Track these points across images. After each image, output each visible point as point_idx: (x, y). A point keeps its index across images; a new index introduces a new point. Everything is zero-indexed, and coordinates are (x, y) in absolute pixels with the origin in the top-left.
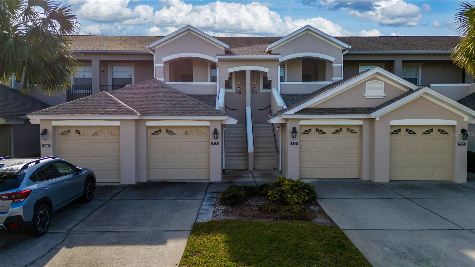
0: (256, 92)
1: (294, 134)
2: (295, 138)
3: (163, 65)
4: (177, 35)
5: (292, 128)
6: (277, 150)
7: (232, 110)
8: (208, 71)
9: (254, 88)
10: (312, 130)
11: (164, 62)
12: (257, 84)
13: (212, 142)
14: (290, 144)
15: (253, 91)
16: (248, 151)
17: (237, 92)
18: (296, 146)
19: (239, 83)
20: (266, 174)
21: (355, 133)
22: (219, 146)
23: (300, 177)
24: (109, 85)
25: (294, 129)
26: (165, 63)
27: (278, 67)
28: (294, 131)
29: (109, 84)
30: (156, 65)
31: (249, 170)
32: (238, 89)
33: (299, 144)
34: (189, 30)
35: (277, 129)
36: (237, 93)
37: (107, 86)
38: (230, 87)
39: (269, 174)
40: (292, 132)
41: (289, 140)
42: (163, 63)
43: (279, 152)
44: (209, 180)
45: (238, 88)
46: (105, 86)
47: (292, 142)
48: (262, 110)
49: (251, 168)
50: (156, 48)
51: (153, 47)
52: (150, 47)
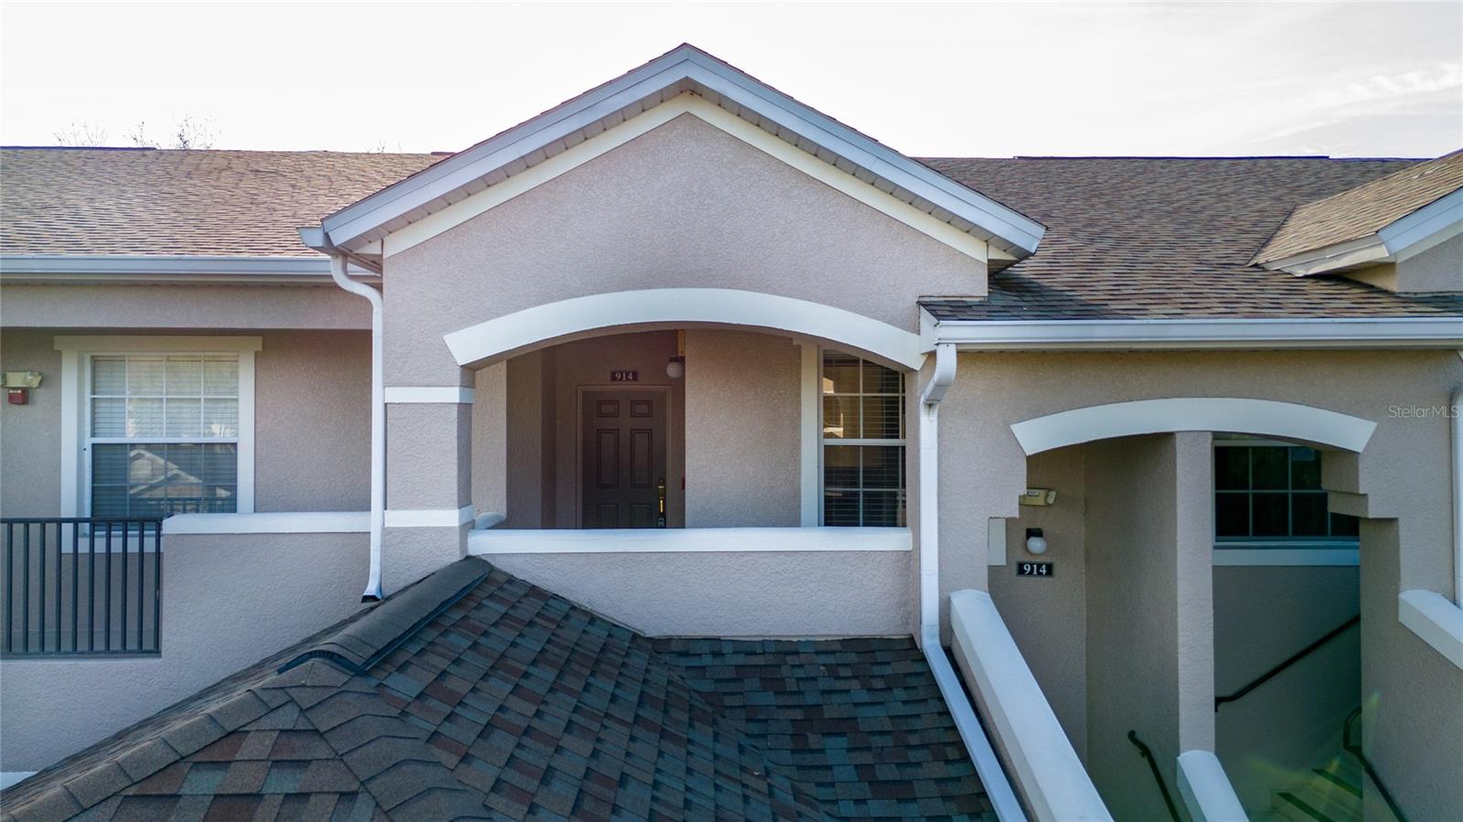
3: (453, 395)
4: (584, 135)
8: (799, 404)
11: (464, 367)
17: (1020, 567)
24: (64, 515)
26: (471, 372)
29: (68, 509)
30: (398, 395)
32: (1035, 543)
34: (690, 89)
36: (1021, 571)
37: (51, 528)
42: (458, 372)
45: (1031, 534)
46: (35, 528)
50: (395, 246)
51: (366, 238)
52: (336, 242)
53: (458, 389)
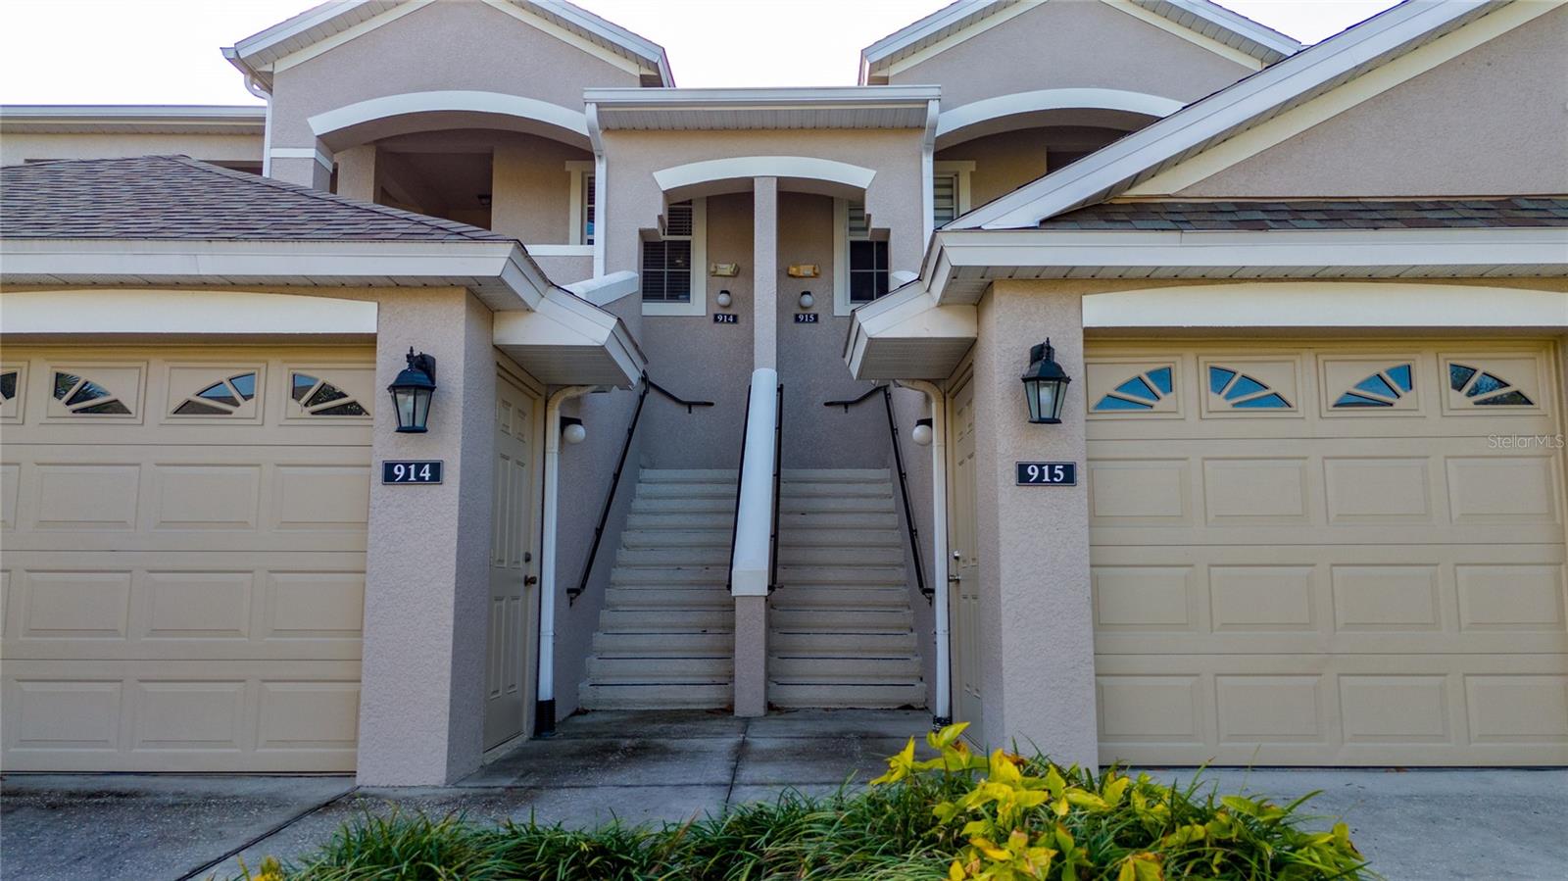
0: (816, 316)
1: (1046, 394)
2: (1055, 421)
3: (311, 153)
5: (1028, 356)
6: (921, 585)
7: (690, 405)
9: (803, 293)
10: (1178, 380)
11: (319, 137)
12: (816, 275)
13: (391, 458)
14: (1012, 475)
15: (800, 311)
16: (729, 587)
17: (716, 316)
18: (1065, 491)
19: (726, 269)
20: (841, 735)
21: (1519, 398)
22: (447, 496)
23: (1100, 750)
25: (1042, 354)
27: (925, 159)
28: (1044, 368)
30: (278, 152)
31: (740, 710)
32: (723, 299)
33: (1081, 474)
35: (919, 432)
36: (716, 320)
38: (679, 289)
39: (864, 737)
40: (1025, 380)
41: (1000, 450)
42: (315, 139)
43: (929, 592)
44: (352, 774)
45: (722, 292)
47: (1024, 460)
48: (846, 405)
49: (749, 698)
50: (281, 66)
52: (242, 57)
53: (314, 150)
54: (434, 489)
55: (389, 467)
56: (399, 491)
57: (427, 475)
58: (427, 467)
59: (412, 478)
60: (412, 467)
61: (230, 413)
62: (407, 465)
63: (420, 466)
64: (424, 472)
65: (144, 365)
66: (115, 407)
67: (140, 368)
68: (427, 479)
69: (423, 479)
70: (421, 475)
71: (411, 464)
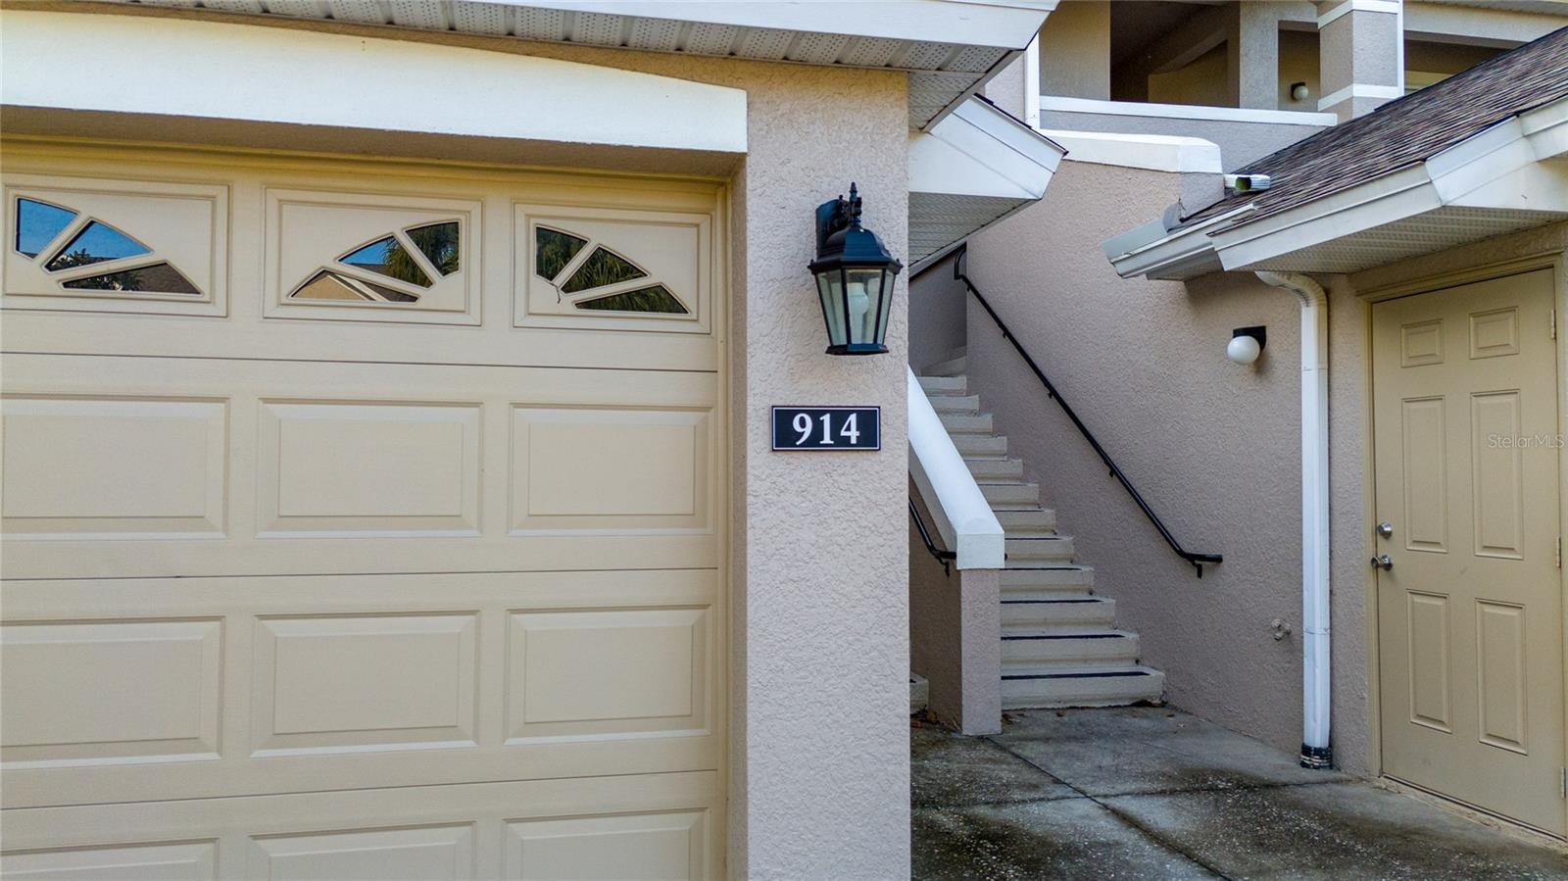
22: (885, 474)
31: (969, 727)
49: (983, 709)
54: (864, 460)
55: (783, 418)
56: (802, 466)
57: (854, 435)
58: (853, 418)
59: (827, 440)
60: (826, 418)
61: (413, 299)
62: (816, 414)
63: (839, 417)
64: (848, 429)
65: (221, 193)
66: (165, 279)
67: (212, 198)
68: (853, 441)
69: (845, 442)
70: (843, 433)
71: (824, 412)
